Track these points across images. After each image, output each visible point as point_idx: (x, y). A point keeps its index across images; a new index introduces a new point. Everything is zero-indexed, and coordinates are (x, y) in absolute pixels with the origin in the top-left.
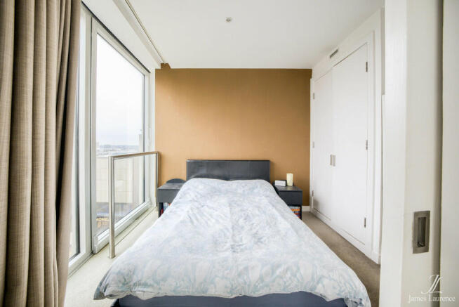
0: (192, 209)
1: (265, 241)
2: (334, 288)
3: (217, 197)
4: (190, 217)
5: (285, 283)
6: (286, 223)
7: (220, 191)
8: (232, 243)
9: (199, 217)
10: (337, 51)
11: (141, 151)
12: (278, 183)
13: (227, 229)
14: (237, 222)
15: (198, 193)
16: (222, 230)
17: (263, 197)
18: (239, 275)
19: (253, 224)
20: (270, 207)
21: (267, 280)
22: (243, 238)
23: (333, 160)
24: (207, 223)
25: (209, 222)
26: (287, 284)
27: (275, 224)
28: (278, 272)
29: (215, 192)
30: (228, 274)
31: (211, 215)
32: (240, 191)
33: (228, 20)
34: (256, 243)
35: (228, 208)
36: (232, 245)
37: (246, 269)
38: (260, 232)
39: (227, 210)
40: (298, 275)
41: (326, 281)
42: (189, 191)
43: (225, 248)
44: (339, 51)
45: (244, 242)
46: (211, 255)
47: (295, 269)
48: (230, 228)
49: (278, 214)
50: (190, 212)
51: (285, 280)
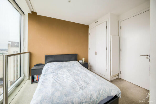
0: (54, 76)
1: (89, 82)
2: (115, 92)
3: (61, 69)
4: (55, 80)
5: (104, 95)
6: (91, 74)
7: (62, 67)
8: (79, 87)
9: (59, 79)
10: (97, 22)
11: (19, 52)
12: (80, 61)
13: (73, 81)
14: (75, 78)
15: (53, 69)
16: (72, 82)
17: (78, 67)
18: (90, 99)
19: (81, 77)
20: (83, 70)
21: (99, 97)
22: (82, 83)
23: (96, 53)
24: (63, 81)
25: (64, 80)
26: (104, 96)
27: (88, 76)
28: (101, 92)
29: (60, 67)
30: (86, 100)
31: (63, 77)
32: (69, 66)
33: (69, 2)
34: (87, 84)
35: (68, 73)
36: (80, 88)
37: (91, 95)
38: (85, 80)
39: (68, 74)
40: (106, 91)
41: (113, 91)
42: (49, 69)
43: (78, 90)
44: (98, 22)
45: (83, 85)
46: (75, 94)
47: (105, 90)
48: (74, 81)
49: (86, 72)
50: (53, 77)
51: (103, 94)
